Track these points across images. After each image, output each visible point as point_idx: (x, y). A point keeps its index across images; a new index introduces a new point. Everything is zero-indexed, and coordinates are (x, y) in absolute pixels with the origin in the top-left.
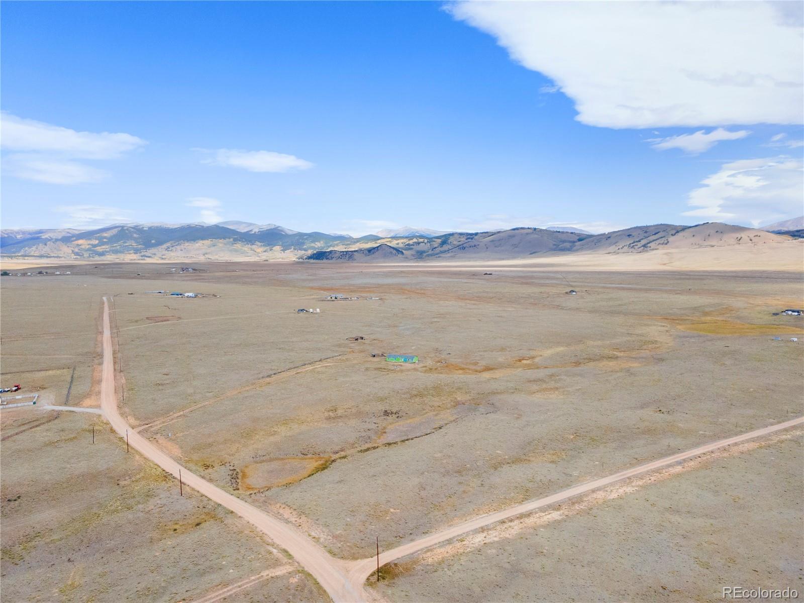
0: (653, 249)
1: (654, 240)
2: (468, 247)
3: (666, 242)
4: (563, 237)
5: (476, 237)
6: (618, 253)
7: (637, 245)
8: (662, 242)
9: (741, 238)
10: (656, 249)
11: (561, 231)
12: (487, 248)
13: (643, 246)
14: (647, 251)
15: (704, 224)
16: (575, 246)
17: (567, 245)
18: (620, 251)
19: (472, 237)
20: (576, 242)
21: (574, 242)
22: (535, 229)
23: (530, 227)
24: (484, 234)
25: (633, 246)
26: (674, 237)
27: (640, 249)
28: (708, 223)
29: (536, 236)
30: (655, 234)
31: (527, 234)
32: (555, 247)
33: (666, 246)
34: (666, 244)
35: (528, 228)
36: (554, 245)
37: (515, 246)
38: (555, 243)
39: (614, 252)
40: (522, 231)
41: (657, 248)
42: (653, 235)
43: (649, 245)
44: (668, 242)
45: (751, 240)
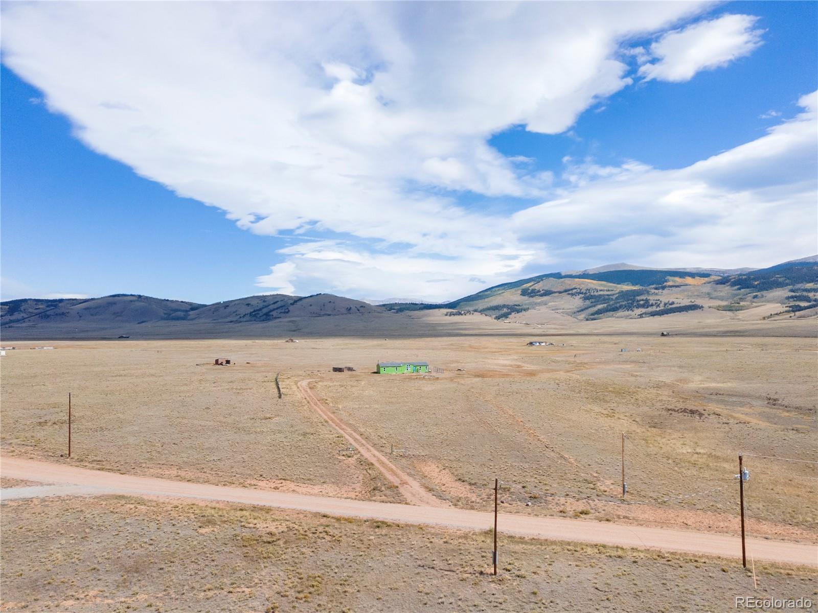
0: (276, 318)
1: (274, 310)
2: (53, 315)
3: (287, 310)
4: (174, 306)
5: (60, 305)
6: (241, 322)
7: (259, 314)
8: (283, 311)
9: (351, 308)
10: (278, 318)
11: (169, 299)
12: (81, 317)
13: (264, 314)
14: (269, 320)
15: (317, 295)
16: (189, 315)
17: (181, 314)
18: (241, 319)
19: (55, 303)
20: (189, 311)
21: (187, 311)
22: (140, 296)
23: (133, 294)
24: (72, 301)
25: (255, 314)
26: (294, 306)
27: (262, 318)
28: (320, 294)
29: (143, 303)
30: (274, 303)
31: (131, 301)
32: (166, 316)
33: (287, 314)
34: (287, 313)
35: (132, 295)
36: (165, 314)
37: (116, 314)
38: (165, 312)
39: (237, 321)
40: (125, 298)
41: (279, 316)
42: (272, 304)
43: (271, 313)
44: (289, 311)
45: (358, 310)
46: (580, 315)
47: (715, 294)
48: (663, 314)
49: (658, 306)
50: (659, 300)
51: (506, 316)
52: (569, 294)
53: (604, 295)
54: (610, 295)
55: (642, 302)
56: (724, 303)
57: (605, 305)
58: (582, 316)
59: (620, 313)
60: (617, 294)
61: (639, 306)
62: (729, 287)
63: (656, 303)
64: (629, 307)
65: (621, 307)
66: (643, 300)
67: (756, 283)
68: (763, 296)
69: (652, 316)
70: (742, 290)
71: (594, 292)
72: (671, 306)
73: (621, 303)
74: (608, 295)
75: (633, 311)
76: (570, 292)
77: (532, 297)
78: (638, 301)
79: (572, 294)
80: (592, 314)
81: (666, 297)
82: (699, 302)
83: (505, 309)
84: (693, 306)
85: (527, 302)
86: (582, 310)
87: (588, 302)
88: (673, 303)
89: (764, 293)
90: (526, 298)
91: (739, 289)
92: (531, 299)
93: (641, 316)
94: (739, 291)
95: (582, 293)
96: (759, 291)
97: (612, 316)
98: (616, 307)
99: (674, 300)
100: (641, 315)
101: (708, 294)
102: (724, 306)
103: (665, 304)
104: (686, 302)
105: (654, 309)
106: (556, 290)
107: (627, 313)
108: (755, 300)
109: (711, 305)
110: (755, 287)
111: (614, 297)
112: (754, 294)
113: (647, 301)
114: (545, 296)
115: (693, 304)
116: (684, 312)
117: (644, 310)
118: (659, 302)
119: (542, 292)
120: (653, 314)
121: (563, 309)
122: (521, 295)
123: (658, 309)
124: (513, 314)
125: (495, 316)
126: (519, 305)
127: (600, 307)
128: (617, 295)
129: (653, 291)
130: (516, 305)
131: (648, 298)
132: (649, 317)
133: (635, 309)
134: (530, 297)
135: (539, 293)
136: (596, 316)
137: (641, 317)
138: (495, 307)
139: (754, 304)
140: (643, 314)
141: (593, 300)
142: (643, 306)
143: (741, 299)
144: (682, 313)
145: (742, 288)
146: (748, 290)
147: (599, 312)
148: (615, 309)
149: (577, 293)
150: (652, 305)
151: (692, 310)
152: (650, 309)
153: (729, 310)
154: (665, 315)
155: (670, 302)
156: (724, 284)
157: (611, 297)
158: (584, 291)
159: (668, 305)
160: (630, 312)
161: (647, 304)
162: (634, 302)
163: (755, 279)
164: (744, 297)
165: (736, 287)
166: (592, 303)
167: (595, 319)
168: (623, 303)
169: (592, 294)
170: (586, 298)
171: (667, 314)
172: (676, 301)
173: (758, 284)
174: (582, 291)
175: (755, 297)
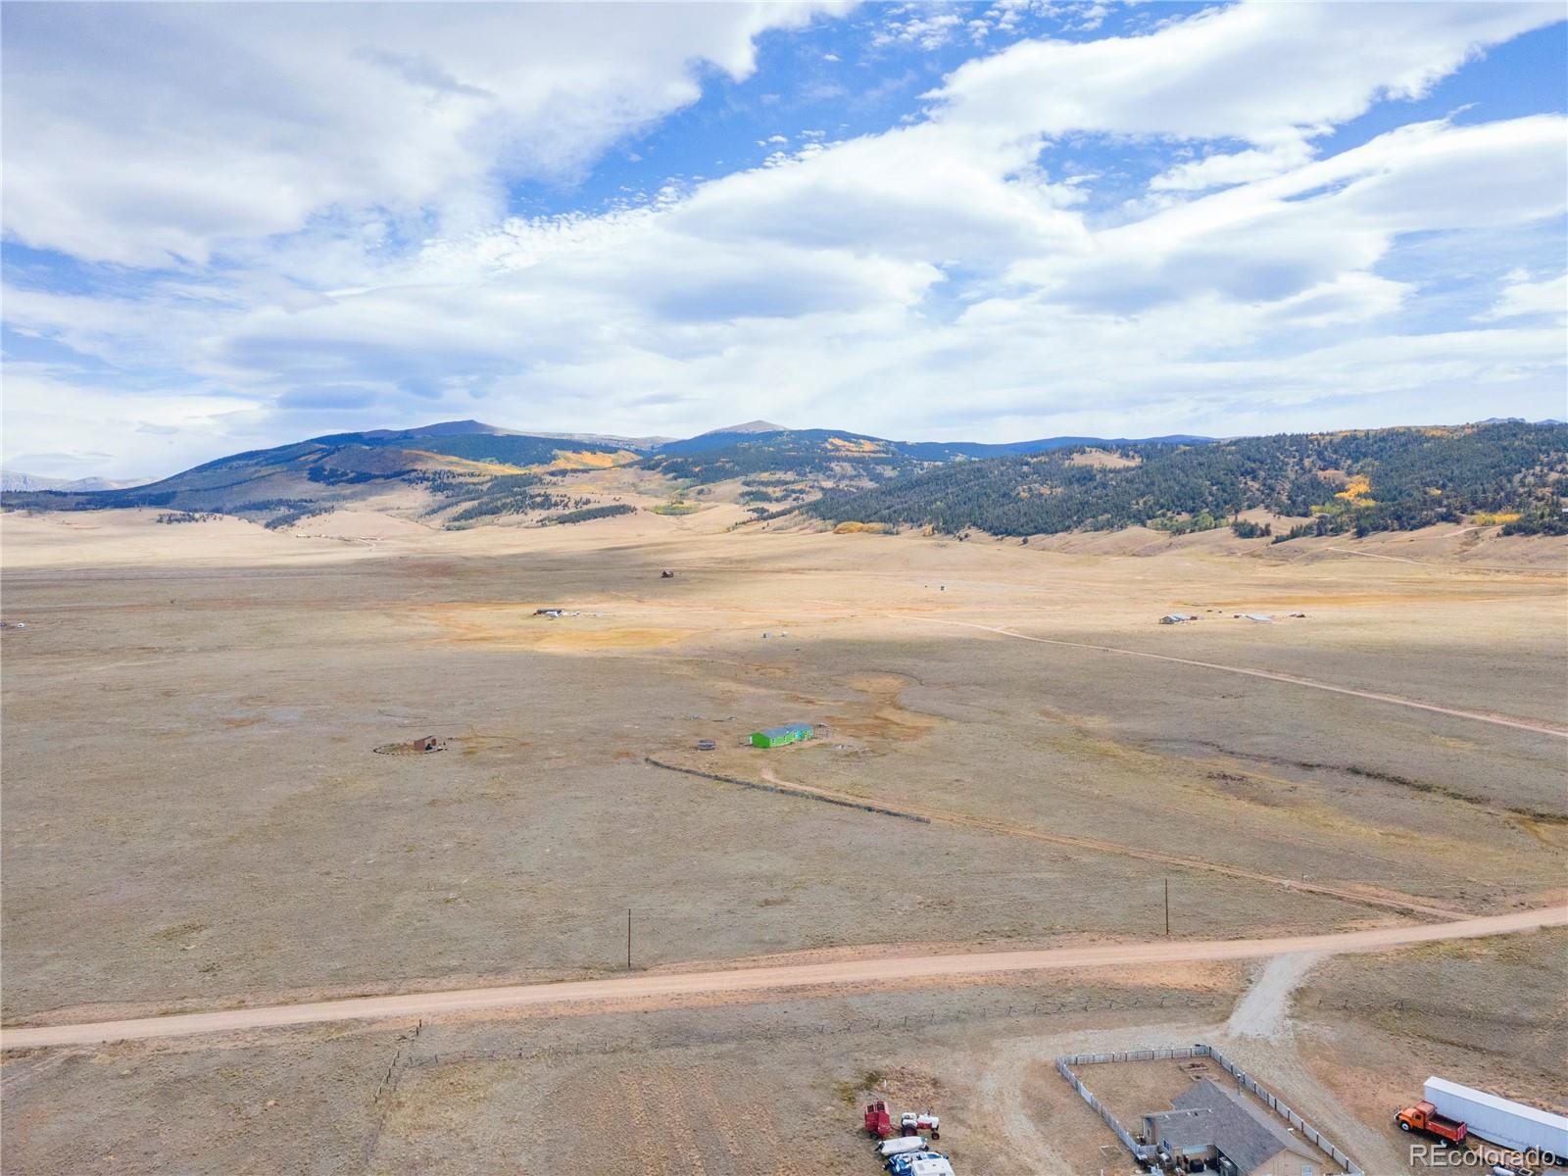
46: (432, 520)
47: (643, 486)
48: (578, 521)
49: (566, 505)
50: (565, 496)
51: (289, 521)
52: (404, 480)
53: (467, 484)
54: (478, 484)
55: (538, 499)
56: (663, 502)
57: (476, 503)
58: (437, 521)
59: (505, 518)
60: (487, 482)
61: (534, 506)
62: (660, 475)
63: (562, 501)
64: (519, 508)
65: (504, 506)
66: (539, 495)
67: (697, 470)
68: (710, 490)
69: (560, 523)
70: (680, 480)
71: (448, 477)
72: (585, 507)
73: (503, 501)
74: (474, 484)
75: (526, 514)
76: (406, 477)
77: (333, 484)
78: (532, 497)
79: (410, 482)
80: (456, 519)
81: (576, 490)
82: (627, 499)
83: (282, 508)
84: (623, 506)
85: (324, 493)
86: (434, 511)
87: (440, 497)
88: (588, 502)
89: (711, 486)
90: (320, 486)
91: (675, 478)
92: (331, 487)
93: (542, 523)
94: (674, 482)
95: (427, 479)
96: (702, 484)
97: (492, 523)
98: (497, 507)
99: (589, 496)
100: (541, 521)
101: (634, 485)
102: (664, 508)
103: (576, 503)
104: (607, 501)
105: (560, 511)
106: (377, 473)
107: (516, 517)
108: (701, 497)
109: (645, 505)
110: (696, 475)
111: (485, 487)
112: (699, 488)
113: (547, 497)
114: (358, 482)
115: (618, 503)
116: (610, 518)
117: (544, 513)
118: (566, 500)
119: (352, 475)
120: (563, 520)
121: (398, 508)
122: (309, 479)
123: (567, 512)
124: (304, 518)
125: (265, 522)
126: (311, 501)
127: (467, 505)
128: (489, 484)
129: (548, 478)
130: (306, 501)
131: (548, 492)
132: (556, 524)
133: (529, 511)
134: (328, 484)
135: (345, 478)
136: (463, 523)
137: (543, 525)
138: (259, 504)
139: (703, 505)
140: (544, 519)
141: (450, 493)
142: (541, 506)
143: (681, 495)
144: (607, 518)
145: (680, 477)
146: (688, 481)
147: (467, 515)
148: (495, 511)
149: (418, 479)
150: (556, 504)
151: (621, 514)
152: (554, 512)
153: (671, 514)
154: (582, 522)
155: (584, 500)
156: (653, 469)
157: (480, 487)
158: (431, 476)
159: (580, 505)
160: (521, 516)
161: (547, 503)
162: (525, 498)
163: (695, 464)
164: (686, 491)
165: (671, 475)
166: (447, 497)
167: (464, 529)
168: (508, 501)
169: (445, 481)
170: (436, 489)
171: (585, 520)
172: (592, 497)
173: (700, 471)
174: (426, 475)
175: (700, 492)
